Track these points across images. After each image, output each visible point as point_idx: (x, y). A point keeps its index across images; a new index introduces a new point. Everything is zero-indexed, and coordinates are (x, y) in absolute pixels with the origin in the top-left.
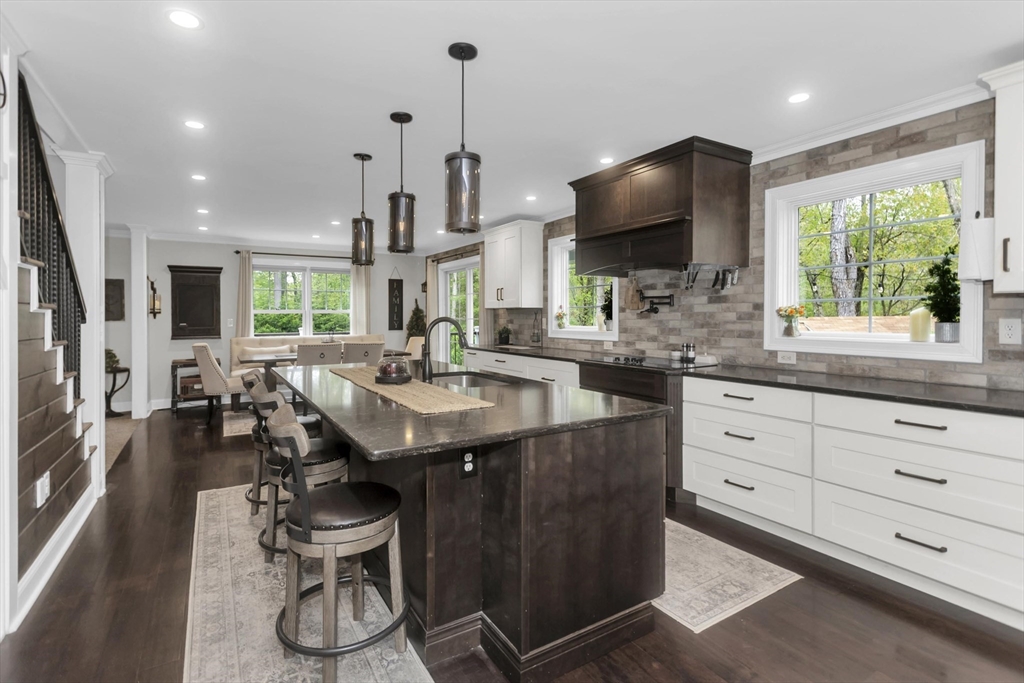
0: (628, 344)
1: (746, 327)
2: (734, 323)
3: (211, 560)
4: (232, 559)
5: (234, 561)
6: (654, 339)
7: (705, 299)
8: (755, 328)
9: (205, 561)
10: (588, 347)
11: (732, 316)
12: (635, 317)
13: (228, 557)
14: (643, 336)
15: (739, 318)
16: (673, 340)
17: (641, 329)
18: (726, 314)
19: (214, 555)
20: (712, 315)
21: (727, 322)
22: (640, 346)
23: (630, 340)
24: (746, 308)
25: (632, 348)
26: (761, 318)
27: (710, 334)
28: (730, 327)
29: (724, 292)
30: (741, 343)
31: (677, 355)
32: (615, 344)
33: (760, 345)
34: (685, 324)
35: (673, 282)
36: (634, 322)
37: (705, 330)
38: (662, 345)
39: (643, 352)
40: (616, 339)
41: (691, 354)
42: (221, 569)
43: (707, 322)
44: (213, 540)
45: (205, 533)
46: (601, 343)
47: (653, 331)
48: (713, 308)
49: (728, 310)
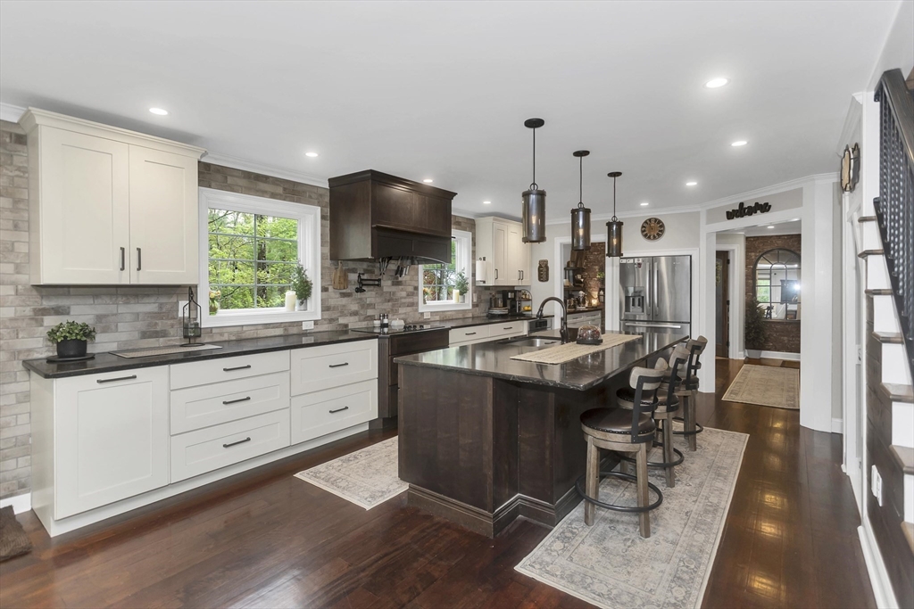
0: (331, 321)
1: (410, 300)
2: (405, 298)
3: (711, 509)
4: (695, 501)
5: (695, 499)
6: (355, 314)
7: (390, 283)
8: (415, 301)
9: (716, 510)
10: (279, 331)
11: (404, 294)
12: (338, 296)
13: (697, 503)
14: (346, 312)
15: (408, 295)
16: (370, 312)
17: (344, 306)
18: (401, 293)
19: (706, 511)
20: (394, 293)
21: (401, 298)
22: (342, 321)
23: (334, 316)
24: (411, 289)
25: (335, 323)
26: (417, 295)
27: (393, 306)
28: (403, 301)
29: (400, 279)
30: (409, 309)
31: (377, 323)
32: (316, 322)
33: (417, 310)
34: (378, 300)
35: (370, 268)
36: (336, 300)
37: (390, 304)
38: (362, 318)
39: (346, 326)
40: (319, 317)
41: (386, 321)
42: (707, 498)
43: (390, 298)
44: (703, 527)
45: (706, 541)
46: (299, 324)
47: (354, 307)
48: (394, 289)
49: (402, 290)
